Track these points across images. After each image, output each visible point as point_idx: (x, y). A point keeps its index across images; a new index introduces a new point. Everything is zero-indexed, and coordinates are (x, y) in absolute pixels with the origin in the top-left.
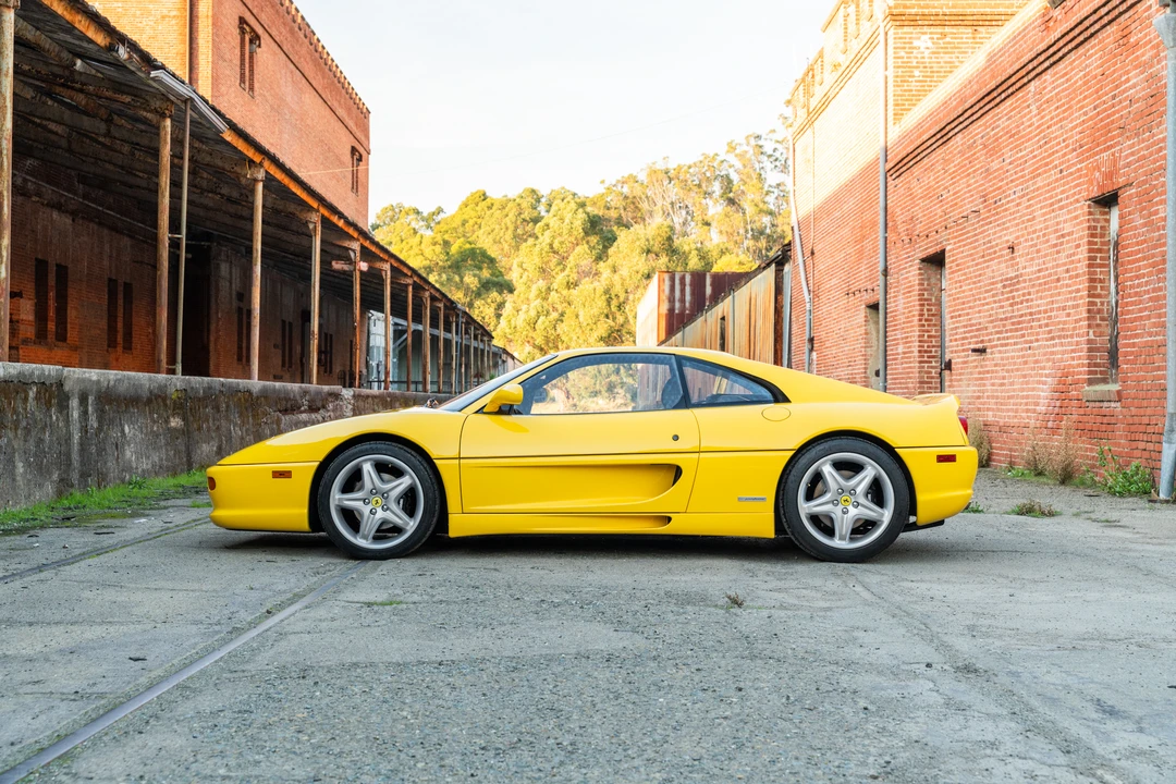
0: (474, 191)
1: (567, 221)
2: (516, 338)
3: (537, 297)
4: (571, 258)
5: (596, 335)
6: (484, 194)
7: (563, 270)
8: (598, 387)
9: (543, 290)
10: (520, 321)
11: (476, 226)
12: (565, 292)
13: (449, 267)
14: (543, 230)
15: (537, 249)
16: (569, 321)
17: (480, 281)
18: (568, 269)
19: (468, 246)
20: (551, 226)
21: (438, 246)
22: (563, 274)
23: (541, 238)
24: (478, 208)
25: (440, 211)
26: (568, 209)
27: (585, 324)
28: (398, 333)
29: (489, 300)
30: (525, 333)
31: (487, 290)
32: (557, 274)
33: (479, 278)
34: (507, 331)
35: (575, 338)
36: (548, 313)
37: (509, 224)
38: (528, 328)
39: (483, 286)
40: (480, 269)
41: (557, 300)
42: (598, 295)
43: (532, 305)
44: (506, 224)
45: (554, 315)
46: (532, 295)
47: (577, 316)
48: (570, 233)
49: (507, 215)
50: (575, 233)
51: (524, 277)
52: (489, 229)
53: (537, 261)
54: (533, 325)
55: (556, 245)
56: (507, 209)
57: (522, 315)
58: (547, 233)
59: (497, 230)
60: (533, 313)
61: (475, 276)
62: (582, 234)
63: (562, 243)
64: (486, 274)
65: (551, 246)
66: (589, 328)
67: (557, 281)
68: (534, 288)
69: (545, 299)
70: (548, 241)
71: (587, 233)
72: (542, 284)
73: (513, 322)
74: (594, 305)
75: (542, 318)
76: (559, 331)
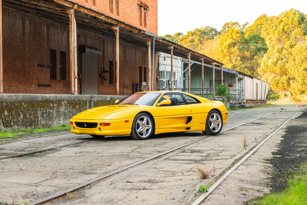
0: (261, 15)
1: (291, 18)
2: (268, 70)
3: (278, 52)
4: (292, 34)
5: (302, 68)
6: (266, 16)
7: (289, 40)
8: (304, 89)
9: (280, 49)
10: (270, 63)
11: (261, 28)
12: (289, 50)
13: (244, 43)
14: (280, 23)
15: (277, 31)
16: (291, 62)
17: (256, 48)
18: (291, 39)
19: (252, 34)
20: (283, 21)
21: (239, 34)
22: (289, 42)
23: (279, 26)
24: (262, 21)
25: (247, 23)
26: (291, 13)
27: (297, 63)
28: (185, 65)
29: (260, 56)
30: (271, 68)
31: (260, 52)
32: (286, 42)
33: (256, 46)
34: (264, 68)
35: (293, 70)
36: (282, 59)
37: (273, 26)
38: (273, 66)
39: (257, 50)
40: (257, 43)
41: (286, 53)
42: (303, 50)
43: (275, 56)
44: (272, 26)
45: (285, 60)
46: (275, 51)
47: (295, 60)
48: (292, 23)
49: (273, 23)
50: (294, 23)
51: (272, 44)
52: (265, 29)
53: (277, 36)
54: (275, 64)
55: (286, 29)
56: (273, 21)
57: (270, 60)
58: (282, 24)
59: (269, 29)
60: (275, 59)
61: (254, 46)
62: (298, 24)
63: (288, 28)
64: (260, 45)
65: (283, 29)
66: (299, 65)
67: (286, 45)
68: (276, 48)
69: (280, 53)
70: (282, 27)
71: (300, 24)
72: (280, 46)
73: (266, 63)
74: (302, 54)
75: (280, 61)
76: (286, 67)
